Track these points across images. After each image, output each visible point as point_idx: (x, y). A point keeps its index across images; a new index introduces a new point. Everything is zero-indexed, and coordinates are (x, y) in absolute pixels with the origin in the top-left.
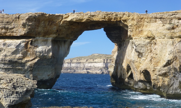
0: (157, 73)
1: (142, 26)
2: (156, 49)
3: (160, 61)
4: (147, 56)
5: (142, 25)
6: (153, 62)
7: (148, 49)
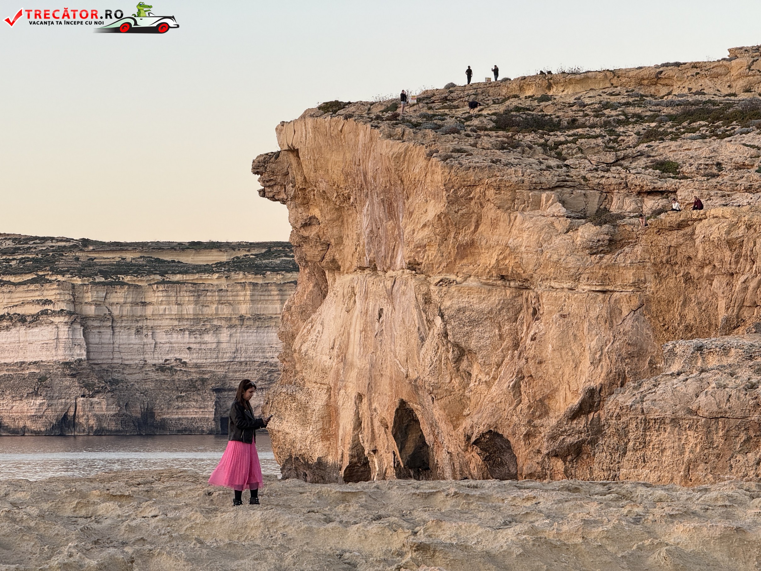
0: (546, 444)
1: (474, 220)
2: (538, 336)
3: (556, 390)
4: (499, 365)
5: (475, 216)
6: (524, 396)
7: (501, 336)
